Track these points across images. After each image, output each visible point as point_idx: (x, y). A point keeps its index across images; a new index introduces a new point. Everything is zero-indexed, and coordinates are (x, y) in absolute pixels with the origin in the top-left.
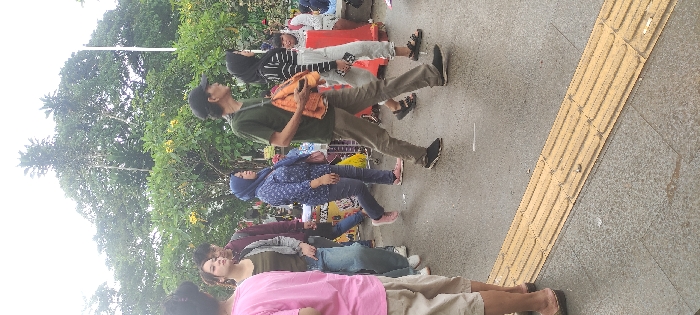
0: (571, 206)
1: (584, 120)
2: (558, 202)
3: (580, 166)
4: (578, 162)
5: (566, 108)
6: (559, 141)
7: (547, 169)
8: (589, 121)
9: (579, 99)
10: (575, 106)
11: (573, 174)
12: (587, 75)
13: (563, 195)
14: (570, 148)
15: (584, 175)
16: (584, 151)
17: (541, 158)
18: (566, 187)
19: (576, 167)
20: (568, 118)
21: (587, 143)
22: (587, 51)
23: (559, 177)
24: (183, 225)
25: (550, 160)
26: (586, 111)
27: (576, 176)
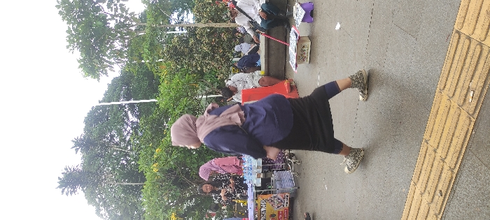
1: (438, 158)
2: (429, 217)
3: (441, 192)
5: (425, 149)
6: (423, 172)
7: (418, 192)
8: (442, 159)
9: (433, 143)
11: (436, 197)
12: (436, 126)
13: (432, 212)
14: (432, 177)
15: (444, 198)
16: (442, 181)
17: (412, 183)
18: (433, 206)
19: (438, 192)
20: (427, 155)
21: (443, 175)
22: (433, 110)
23: (427, 198)
25: (419, 185)
27: (439, 199)
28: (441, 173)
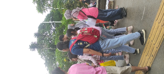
0: (151, 65)
1: (153, 44)
2: (148, 63)
3: (152, 55)
4: (152, 54)
5: (149, 41)
6: (147, 48)
7: (145, 55)
8: (154, 44)
9: (152, 39)
10: (151, 40)
11: (151, 57)
12: (153, 33)
13: (149, 62)
14: (150, 50)
15: (154, 57)
16: (153, 51)
17: (143, 52)
18: (149, 60)
19: (151, 55)
20: (149, 43)
21: (154, 50)
22: (153, 27)
23: (148, 57)
24: (63, 62)
25: (145, 53)
26: (153, 41)
27: (152, 58)
28: (153, 49)
